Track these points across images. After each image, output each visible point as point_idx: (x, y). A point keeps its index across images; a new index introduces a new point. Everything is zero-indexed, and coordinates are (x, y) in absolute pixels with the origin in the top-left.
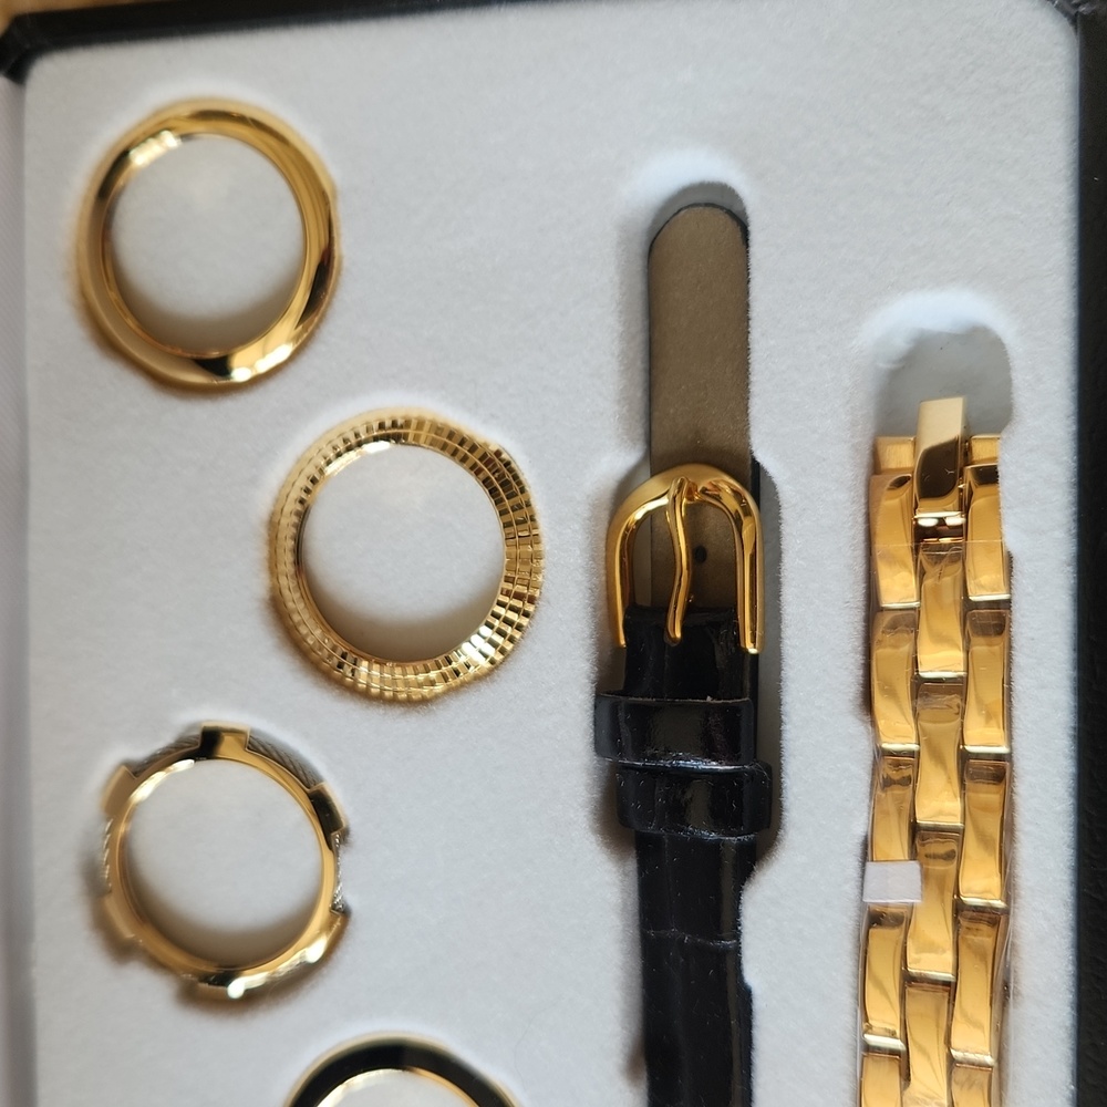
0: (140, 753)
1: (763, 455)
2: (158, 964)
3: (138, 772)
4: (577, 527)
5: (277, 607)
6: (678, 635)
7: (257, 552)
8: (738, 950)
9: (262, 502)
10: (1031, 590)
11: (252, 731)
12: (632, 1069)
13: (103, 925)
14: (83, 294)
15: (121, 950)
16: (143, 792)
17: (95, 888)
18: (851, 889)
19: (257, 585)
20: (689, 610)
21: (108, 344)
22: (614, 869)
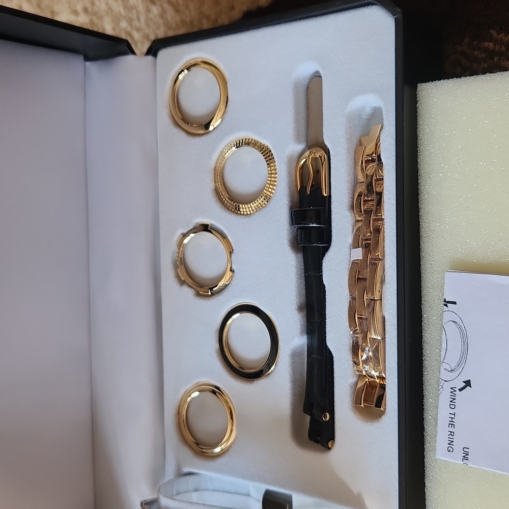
0: (185, 231)
1: (327, 143)
3: (185, 236)
4: (284, 165)
5: (216, 191)
6: (309, 193)
7: (211, 177)
8: (322, 275)
9: (212, 164)
10: (387, 173)
11: (211, 224)
12: (300, 309)
13: (178, 276)
14: (171, 112)
15: (182, 283)
16: (186, 241)
17: (176, 267)
18: (347, 257)
19: (211, 185)
20: (312, 185)
21: (177, 124)
22: (294, 256)
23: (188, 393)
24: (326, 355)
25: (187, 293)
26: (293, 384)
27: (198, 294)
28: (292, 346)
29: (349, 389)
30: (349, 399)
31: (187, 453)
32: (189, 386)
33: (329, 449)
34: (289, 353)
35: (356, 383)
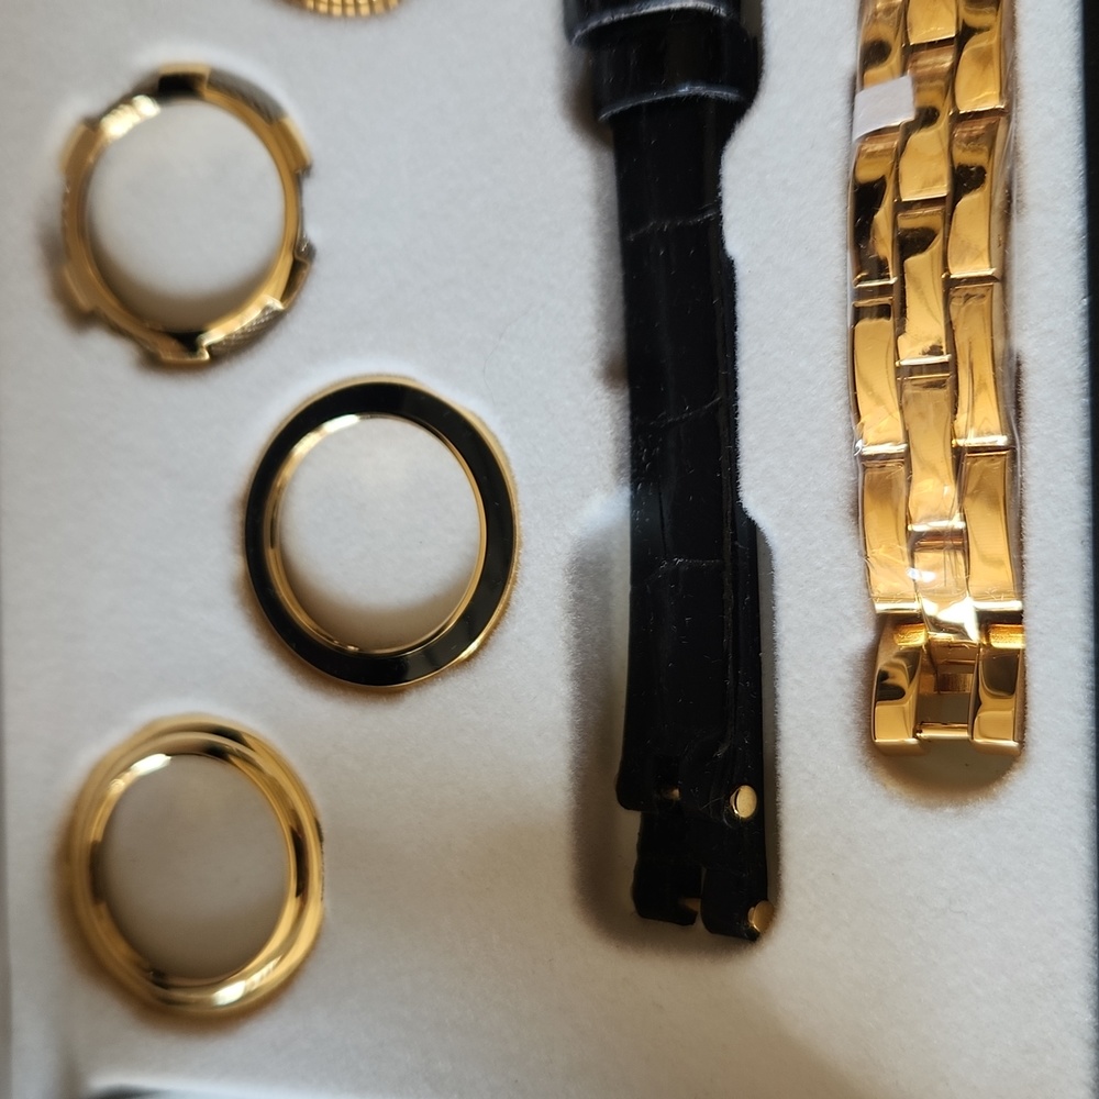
2: (117, 331)
8: (719, 218)
11: (214, 69)
13: (63, 296)
15: (82, 318)
17: (56, 257)
18: (837, 126)
23: (120, 763)
24: (734, 548)
25: (109, 355)
26: (580, 689)
27: (152, 362)
28: (575, 531)
29: (846, 676)
30: (848, 720)
31: (105, 1015)
32: (114, 738)
33: (753, 937)
34: (564, 560)
35: (873, 653)
